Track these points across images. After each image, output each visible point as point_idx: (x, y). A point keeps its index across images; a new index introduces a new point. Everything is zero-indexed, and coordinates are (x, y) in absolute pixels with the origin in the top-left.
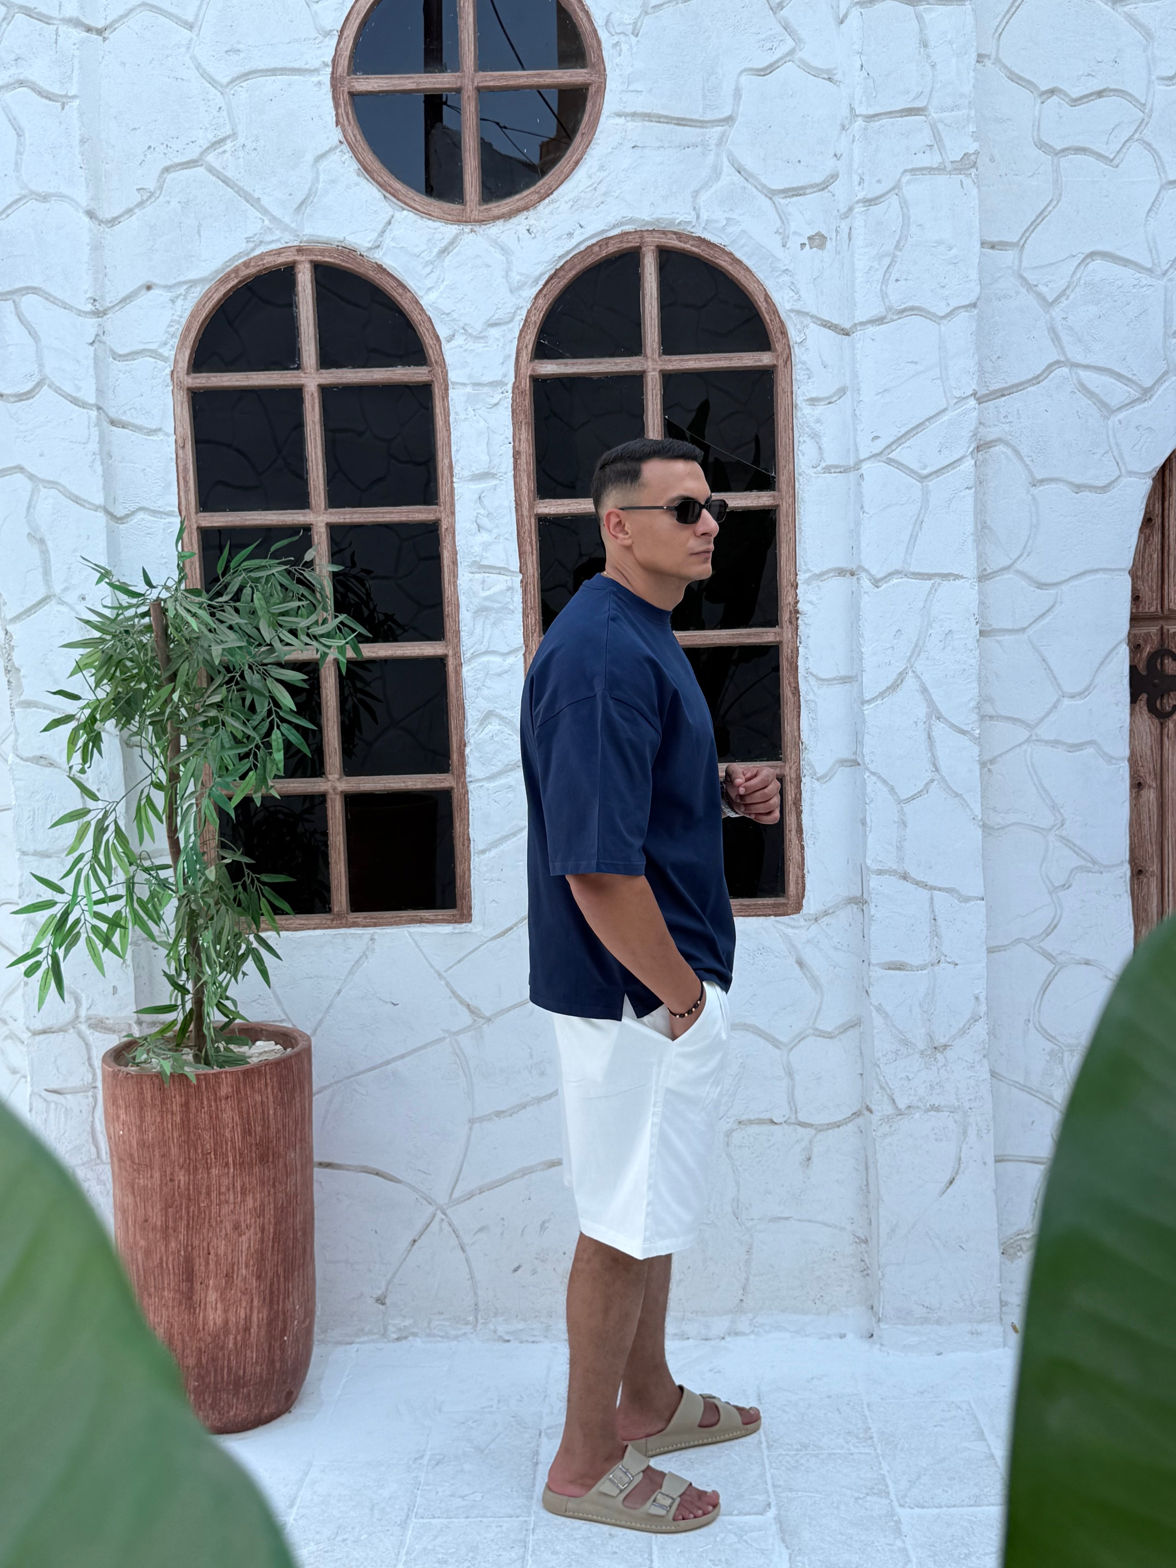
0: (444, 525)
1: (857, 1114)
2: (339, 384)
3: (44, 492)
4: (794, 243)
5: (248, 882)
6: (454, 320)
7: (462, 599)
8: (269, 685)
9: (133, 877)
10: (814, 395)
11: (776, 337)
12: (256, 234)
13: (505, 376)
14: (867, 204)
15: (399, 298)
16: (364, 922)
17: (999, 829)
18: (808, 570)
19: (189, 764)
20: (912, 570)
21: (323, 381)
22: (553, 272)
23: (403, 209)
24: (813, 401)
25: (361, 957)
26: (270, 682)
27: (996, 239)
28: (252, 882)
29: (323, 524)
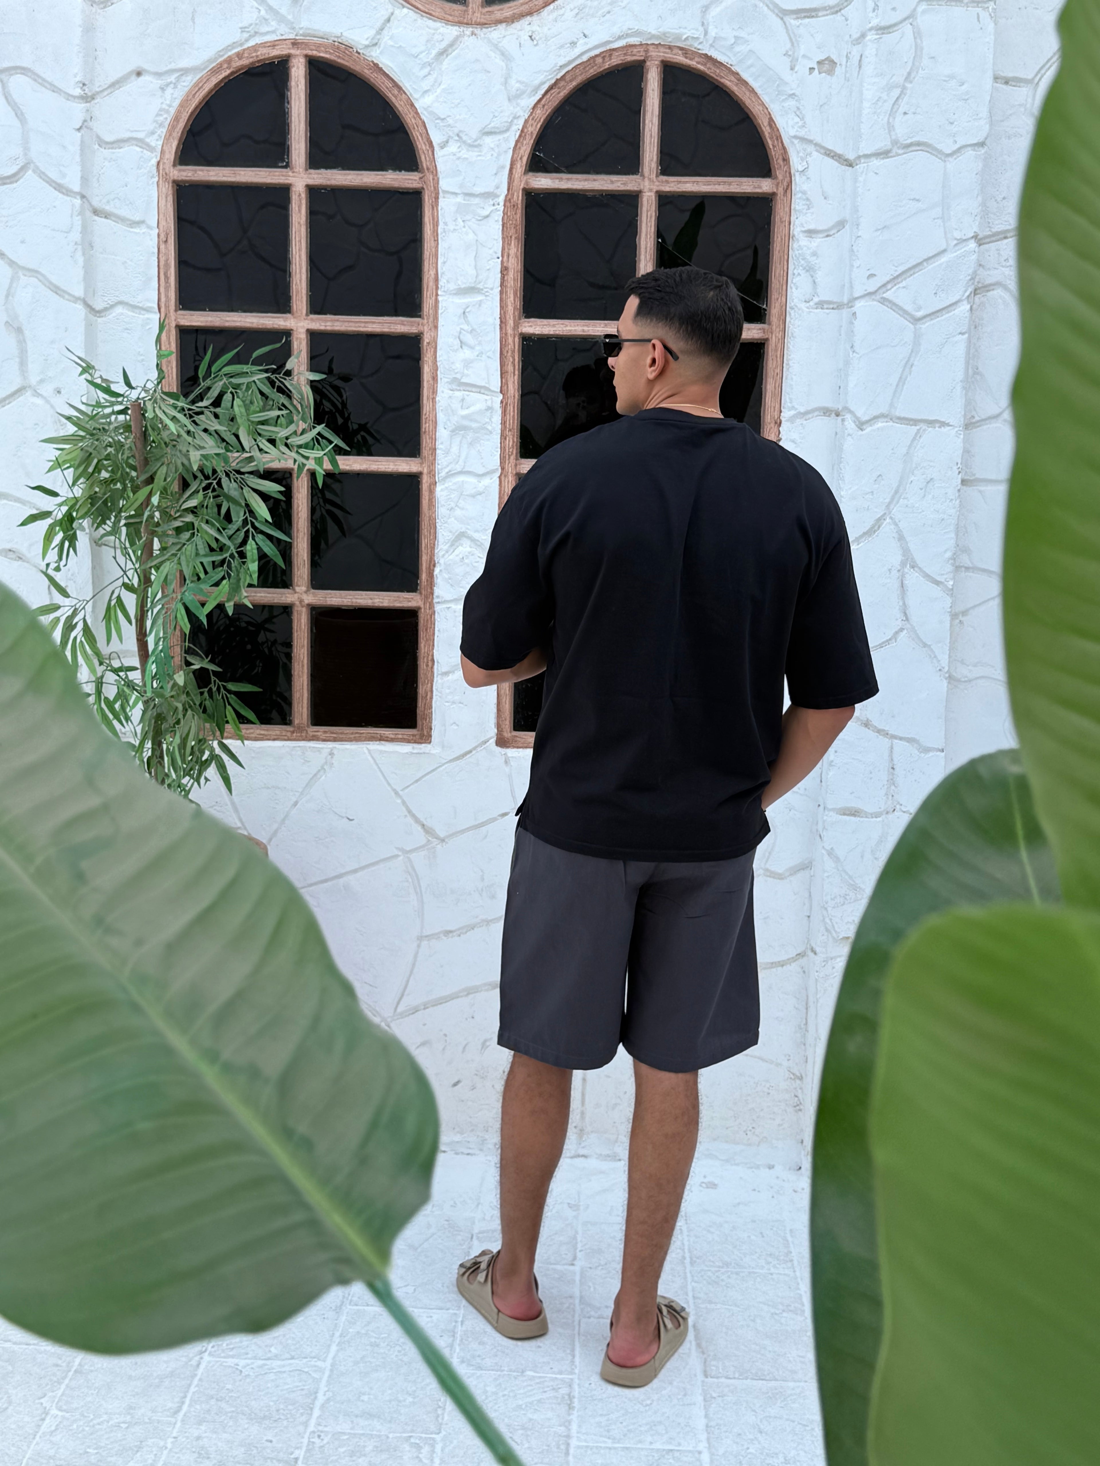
0: (426, 339)
1: (801, 955)
2: (327, 186)
3: (24, 279)
4: (802, 67)
5: (214, 689)
6: (449, 125)
7: (441, 417)
8: (246, 495)
9: (102, 677)
10: (812, 227)
11: (778, 163)
12: (251, 25)
13: (497, 188)
14: (880, 32)
15: (393, 99)
16: (323, 736)
17: (965, 682)
18: (793, 408)
19: (162, 568)
20: (898, 414)
21: (311, 182)
22: (553, 81)
23: (404, 7)
24: (811, 233)
25: (319, 771)
26: (247, 492)
27: (1010, 75)
28: (218, 689)
29: (304, 331)
